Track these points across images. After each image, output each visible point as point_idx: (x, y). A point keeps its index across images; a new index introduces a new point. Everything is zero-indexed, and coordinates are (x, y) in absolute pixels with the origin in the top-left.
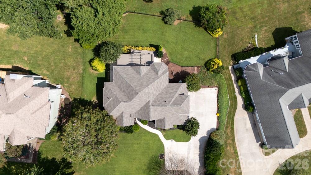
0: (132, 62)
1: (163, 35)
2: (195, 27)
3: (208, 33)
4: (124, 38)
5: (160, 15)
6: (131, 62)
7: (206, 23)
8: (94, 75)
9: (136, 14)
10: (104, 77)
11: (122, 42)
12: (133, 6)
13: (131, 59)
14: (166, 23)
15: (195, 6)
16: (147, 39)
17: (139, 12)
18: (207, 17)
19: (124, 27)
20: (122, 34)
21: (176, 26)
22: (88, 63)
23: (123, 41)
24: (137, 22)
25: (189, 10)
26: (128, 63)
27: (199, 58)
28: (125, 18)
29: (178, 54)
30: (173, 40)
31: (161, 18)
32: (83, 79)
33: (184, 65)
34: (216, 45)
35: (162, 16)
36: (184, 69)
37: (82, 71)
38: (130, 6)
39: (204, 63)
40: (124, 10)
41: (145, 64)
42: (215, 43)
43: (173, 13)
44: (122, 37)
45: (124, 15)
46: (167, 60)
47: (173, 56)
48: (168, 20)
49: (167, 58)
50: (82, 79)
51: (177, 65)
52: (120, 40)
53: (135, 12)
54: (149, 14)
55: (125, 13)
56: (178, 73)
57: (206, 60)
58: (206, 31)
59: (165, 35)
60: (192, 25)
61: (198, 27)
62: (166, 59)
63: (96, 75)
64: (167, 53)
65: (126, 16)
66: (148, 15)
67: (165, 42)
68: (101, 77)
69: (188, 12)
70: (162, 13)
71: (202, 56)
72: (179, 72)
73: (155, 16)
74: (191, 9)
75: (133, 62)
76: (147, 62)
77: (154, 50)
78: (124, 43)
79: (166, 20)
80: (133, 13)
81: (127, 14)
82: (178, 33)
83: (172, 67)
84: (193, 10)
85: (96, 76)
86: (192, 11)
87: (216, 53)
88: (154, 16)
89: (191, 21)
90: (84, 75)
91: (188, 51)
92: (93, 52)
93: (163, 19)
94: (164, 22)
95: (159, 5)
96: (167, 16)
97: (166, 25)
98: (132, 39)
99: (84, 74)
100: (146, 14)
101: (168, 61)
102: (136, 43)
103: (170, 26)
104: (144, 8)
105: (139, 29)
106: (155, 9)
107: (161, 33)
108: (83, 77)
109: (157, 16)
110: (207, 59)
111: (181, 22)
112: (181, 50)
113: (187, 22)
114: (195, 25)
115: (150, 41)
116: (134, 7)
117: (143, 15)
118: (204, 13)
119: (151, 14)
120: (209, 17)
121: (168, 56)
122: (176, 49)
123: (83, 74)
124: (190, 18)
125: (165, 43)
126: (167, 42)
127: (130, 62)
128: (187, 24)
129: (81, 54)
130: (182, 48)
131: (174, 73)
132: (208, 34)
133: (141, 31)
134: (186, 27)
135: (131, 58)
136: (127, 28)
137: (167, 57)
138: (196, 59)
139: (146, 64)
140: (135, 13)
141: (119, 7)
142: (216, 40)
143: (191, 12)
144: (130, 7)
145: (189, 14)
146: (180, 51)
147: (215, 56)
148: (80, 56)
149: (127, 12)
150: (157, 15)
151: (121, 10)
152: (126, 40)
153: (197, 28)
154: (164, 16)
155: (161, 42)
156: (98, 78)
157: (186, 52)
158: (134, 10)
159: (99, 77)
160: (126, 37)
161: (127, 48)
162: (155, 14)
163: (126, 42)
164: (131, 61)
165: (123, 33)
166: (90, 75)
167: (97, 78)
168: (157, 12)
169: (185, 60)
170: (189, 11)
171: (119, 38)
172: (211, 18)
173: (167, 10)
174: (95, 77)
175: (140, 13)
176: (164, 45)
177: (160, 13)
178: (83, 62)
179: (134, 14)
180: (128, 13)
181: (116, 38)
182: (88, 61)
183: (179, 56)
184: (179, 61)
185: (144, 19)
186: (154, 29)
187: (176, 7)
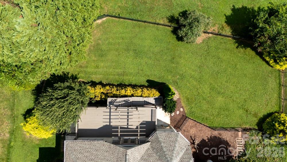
0: (110, 122)
1: (173, 63)
2: (237, 47)
3: (264, 60)
4: (97, 67)
5: (169, 24)
6: (108, 124)
7: (269, 42)
8: (32, 142)
9: (122, 20)
10: (54, 146)
11: (92, 74)
12: (116, 4)
13: (108, 117)
14: (180, 39)
15: (237, 7)
16: (142, 70)
17: (127, 16)
18: (271, 30)
19: (98, 44)
20: (93, 58)
21: (200, 45)
22: (22, 118)
23: (96, 73)
24: (124, 35)
25: (225, 15)
26: (102, 126)
27: (247, 111)
28: (101, 27)
29: (204, 101)
30: (193, 73)
31: (170, 29)
32: (9, 152)
33: (215, 125)
34: (280, 84)
35: (173, 25)
36: (216, 133)
37: (8, 135)
38: (111, 4)
39: (257, 121)
40: (97, 13)
41: (137, 127)
42: (278, 81)
43: (198, 22)
44: (93, 64)
45: (99, 21)
46: (181, 114)
47: (193, 105)
48: (186, 34)
49: (182, 110)
50: (6, 152)
51: (201, 126)
52: (89, 70)
53: (121, 15)
54: (148, 20)
55: (99, 18)
56: (205, 140)
57: (261, 115)
58: (258, 57)
59: (178, 63)
60: (231, 44)
61: (242, 48)
62: (180, 112)
63: (37, 142)
64: (182, 98)
65: (103, 23)
66: (145, 22)
67: (178, 77)
68: (47, 146)
69: (224, 19)
70: (172, 19)
71: (253, 107)
72: (206, 138)
73: (159, 26)
74: (229, 13)
75: (112, 124)
76: (141, 124)
77: (157, 94)
78: (98, 76)
79: (181, 33)
80: (116, 17)
81: (104, 19)
82: (203, 60)
83: (191, 127)
84: (231, 14)
85: (37, 145)
86: (230, 16)
87: (280, 101)
88: (156, 25)
89: (228, 36)
90: (12, 144)
91: (223, 97)
92: (34, 94)
93: (175, 32)
94: (175, 36)
95: (166, 4)
96: (185, 26)
97: (180, 42)
98: (114, 68)
99: (12, 140)
100: (142, 21)
101: (183, 115)
102: (121, 77)
103: (189, 45)
104: (139, 9)
105: (128, 50)
106: (158, 12)
107: (170, 58)
108: (10, 147)
109: (163, 25)
110: (263, 114)
111: (209, 38)
112: (210, 93)
113: (222, 37)
114: (237, 45)
115: (148, 73)
116: (119, 7)
117: (135, 22)
118: (266, 22)
119: (150, 21)
120: (278, 30)
121: (183, 104)
122: (200, 91)
123: (10, 142)
124: (228, 31)
125: (179, 79)
126: (182, 77)
127: (105, 124)
128: (222, 41)
129: (8, 100)
130: (212, 89)
131: (197, 142)
132: (264, 63)
133: (131, 53)
134: (219, 48)
135: (108, 114)
136: (104, 47)
137: (182, 107)
138: (241, 111)
139: (141, 128)
140: (120, 18)
141: (80, 7)
142: (279, 75)
143: (227, 18)
144: (111, 7)
145: (226, 22)
146: (208, 95)
147: (278, 106)
148: (5, 102)
149: (105, 16)
150: (161, 22)
151: (86, 14)
152: (101, 70)
153: (242, 50)
154: (176, 26)
155: (170, 77)
156: (41, 149)
157: (220, 98)
158: (117, 11)
159: (43, 146)
160: (102, 64)
161: (102, 90)
162: (158, 21)
163: (100, 74)
164: (108, 120)
165: (95, 56)
166: (26, 142)
167: (38, 149)
168: (163, 18)
169: (219, 114)
170: (225, 17)
171: (87, 67)
172: (283, 32)
173: (184, 14)
174: (34, 147)
175: (130, 18)
176: (175, 83)
177: (167, 18)
178: (12, 115)
179: (117, 19)
180: (107, 18)
181: (81, 67)
182: (23, 113)
183: (205, 106)
184: (206, 115)
185: (137, 30)
186: (156, 50)
187: (200, 8)
